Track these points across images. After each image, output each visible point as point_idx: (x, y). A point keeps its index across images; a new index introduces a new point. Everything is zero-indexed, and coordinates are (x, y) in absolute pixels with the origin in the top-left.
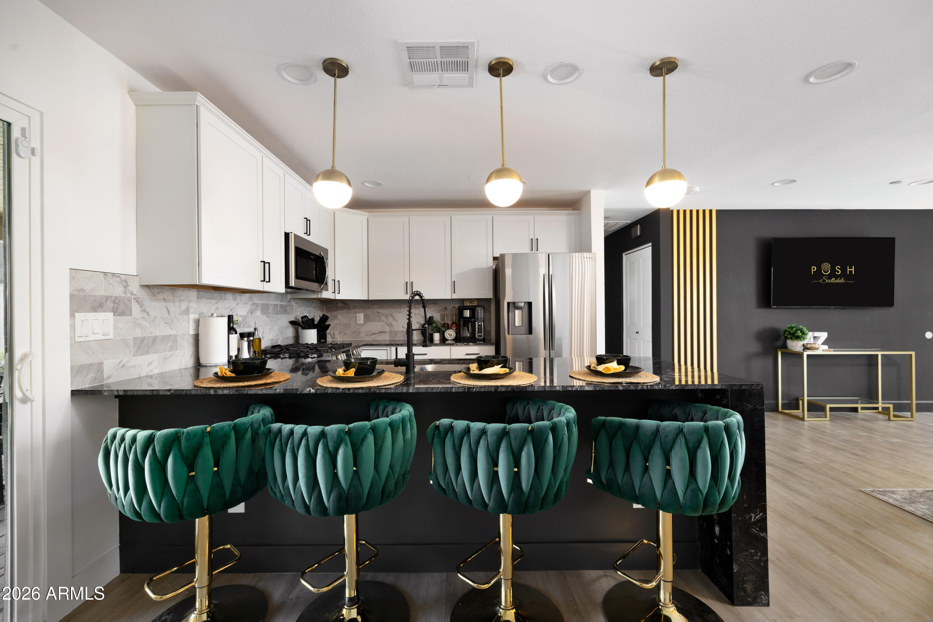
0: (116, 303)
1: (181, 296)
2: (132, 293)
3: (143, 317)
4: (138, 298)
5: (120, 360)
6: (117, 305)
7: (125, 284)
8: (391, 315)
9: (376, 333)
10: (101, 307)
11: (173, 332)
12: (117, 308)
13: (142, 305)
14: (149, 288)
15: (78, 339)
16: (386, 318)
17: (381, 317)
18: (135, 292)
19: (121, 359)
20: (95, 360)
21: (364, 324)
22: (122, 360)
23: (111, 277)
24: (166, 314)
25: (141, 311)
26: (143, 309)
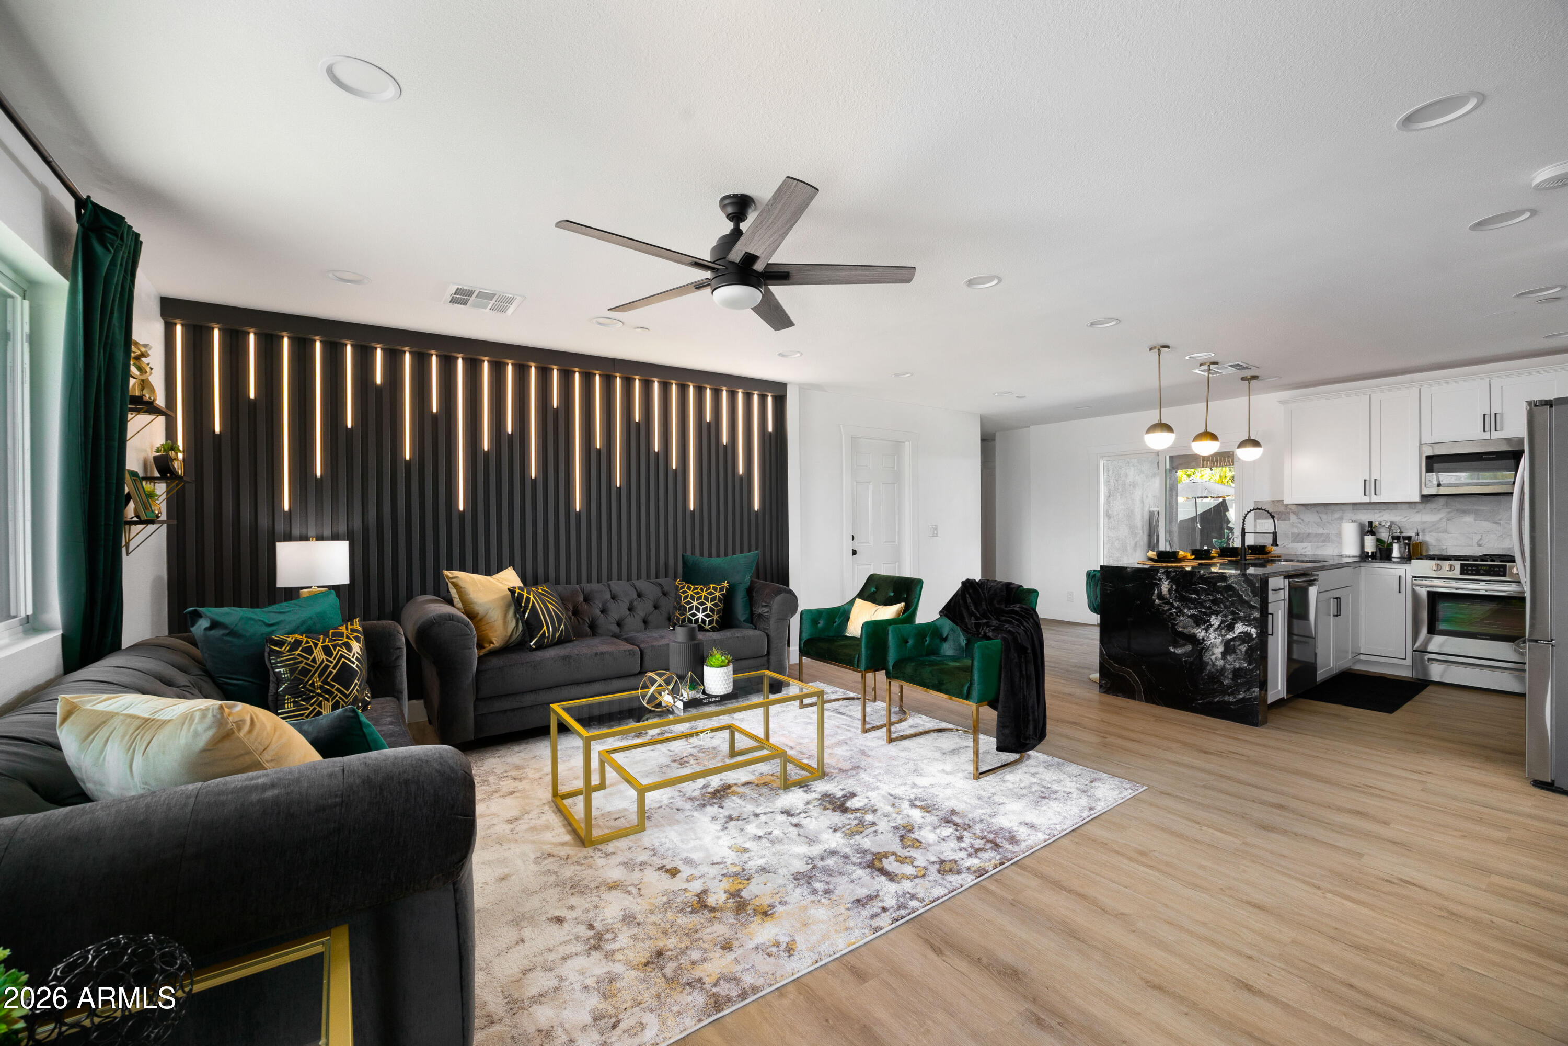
26: (1299, 517)
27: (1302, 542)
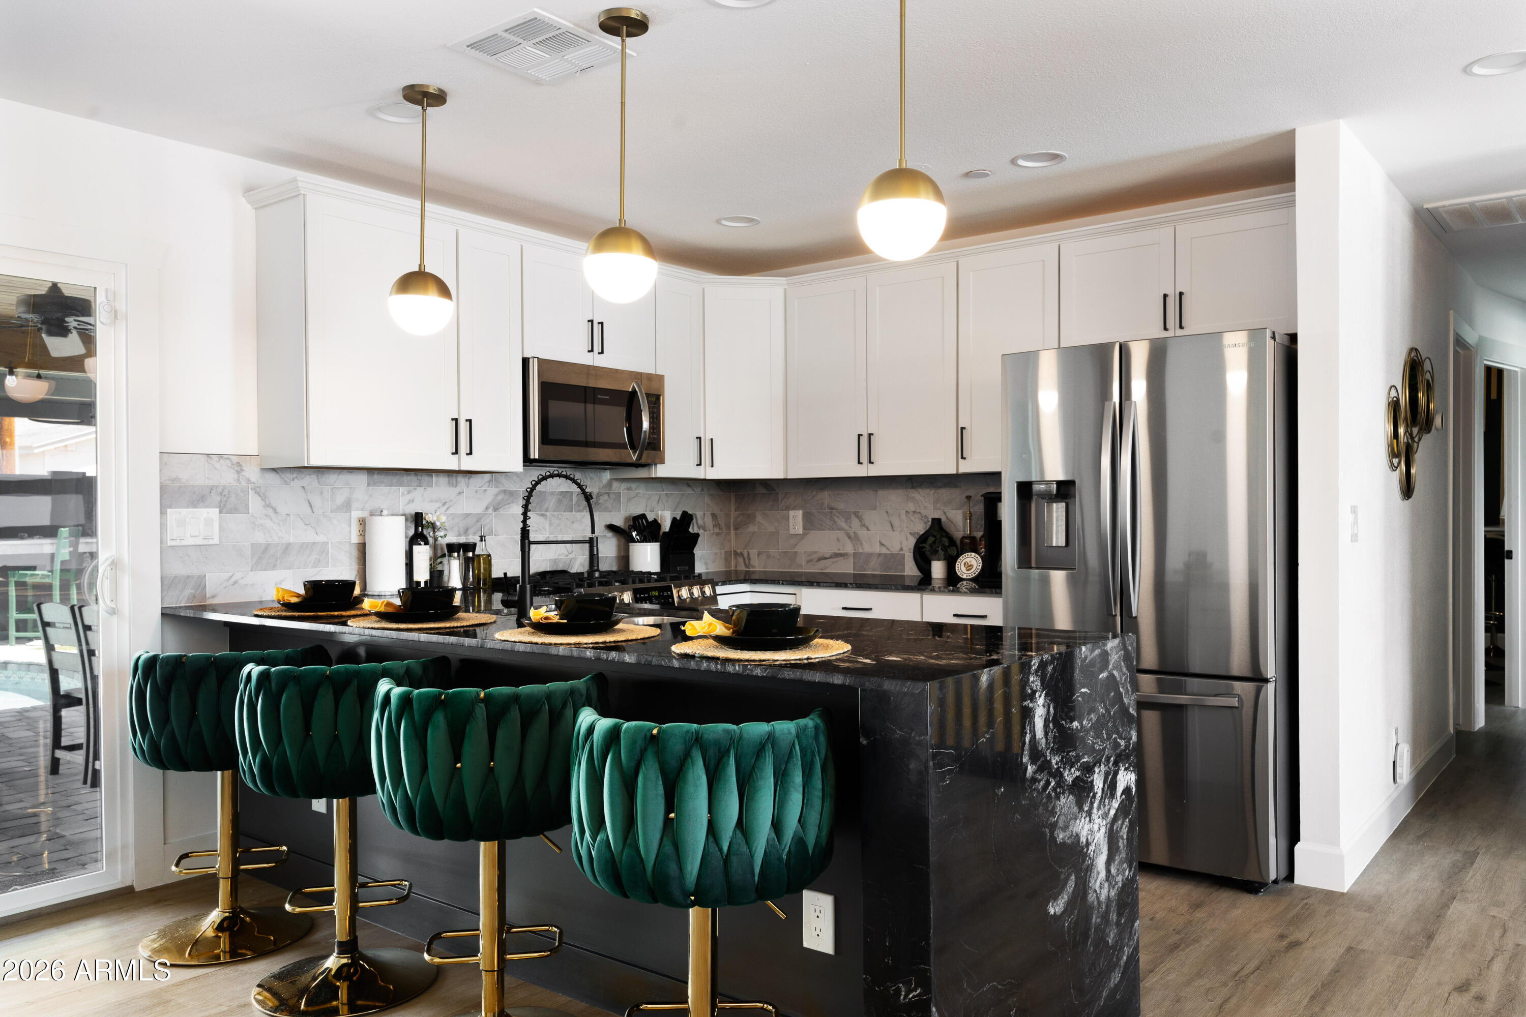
0: (225, 496)
1: (335, 482)
2: (249, 481)
3: (266, 515)
4: (259, 487)
5: (230, 574)
6: (225, 498)
7: (238, 469)
8: (856, 514)
9: (827, 556)
10: (202, 501)
11: (320, 538)
12: (226, 501)
13: (265, 498)
14: (277, 473)
15: (170, 543)
16: (846, 522)
17: (836, 519)
18: (253, 479)
19: (232, 573)
20: (194, 571)
21: (804, 534)
22: (234, 574)
23: (217, 459)
24: (309, 510)
25: (264, 506)
26: (267, 502)
27: (274, 567)
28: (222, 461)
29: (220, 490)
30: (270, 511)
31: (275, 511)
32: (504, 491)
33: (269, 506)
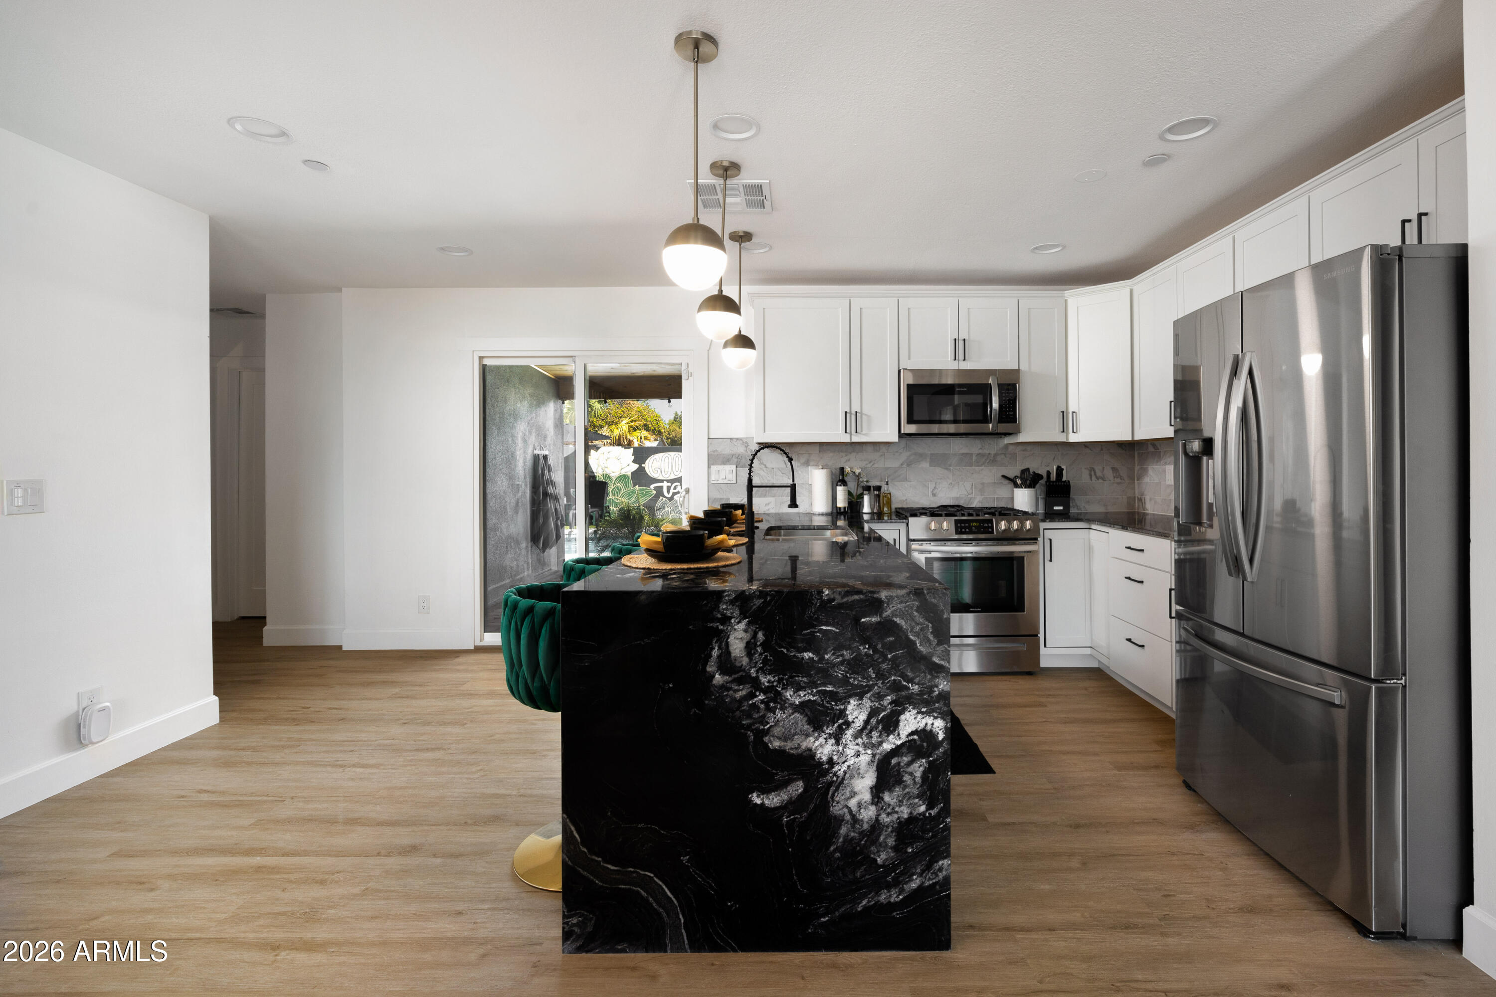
1: (800, 450)
10: (728, 462)
15: (712, 483)
20: (724, 496)
23: (734, 441)
28: (738, 441)
29: (737, 456)
30: (763, 467)
31: (766, 467)
32: (915, 454)
33: (762, 464)
